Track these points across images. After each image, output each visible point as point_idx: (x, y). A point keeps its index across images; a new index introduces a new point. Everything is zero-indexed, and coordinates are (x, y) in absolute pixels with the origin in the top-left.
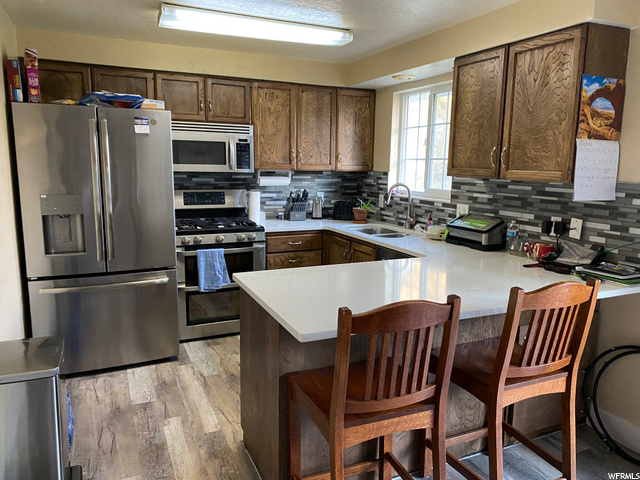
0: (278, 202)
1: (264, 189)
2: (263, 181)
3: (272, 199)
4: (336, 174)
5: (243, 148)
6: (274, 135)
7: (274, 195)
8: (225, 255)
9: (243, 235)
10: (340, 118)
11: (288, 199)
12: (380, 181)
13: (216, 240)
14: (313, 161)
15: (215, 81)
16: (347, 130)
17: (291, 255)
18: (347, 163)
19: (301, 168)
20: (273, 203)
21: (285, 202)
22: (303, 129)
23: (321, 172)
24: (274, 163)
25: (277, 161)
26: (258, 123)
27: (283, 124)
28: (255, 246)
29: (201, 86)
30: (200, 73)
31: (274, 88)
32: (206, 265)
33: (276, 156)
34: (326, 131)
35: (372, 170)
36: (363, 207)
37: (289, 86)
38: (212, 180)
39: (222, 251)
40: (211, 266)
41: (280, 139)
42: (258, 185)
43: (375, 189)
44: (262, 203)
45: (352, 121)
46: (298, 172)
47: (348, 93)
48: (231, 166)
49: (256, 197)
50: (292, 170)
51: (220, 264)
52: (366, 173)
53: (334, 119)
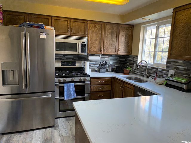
0: (95, 66)
1: (91, 61)
2: (91, 58)
3: (93, 64)
4: (117, 56)
5: (83, 46)
6: (95, 41)
7: (94, 63)
8: (75, 86)
9: (82, 78)
10: (120, 35)
11: (99, 65)
12: (134, 59)
13: (72, 80)
14: (109, 51)
15: (74, 20)
16: (122, 39)
17: (100, 86)
18: (122, 52)
19: (104, 53)
20: (94, 66)
21: (98, 66)
22: (106, 39)
23: (112, 55)
24: (95, 51)
25: (96, 50)
26: (89, 36)
27: (98, 37)
28: (86, 82)
29: (69, 22)
30: (69, 17)
31: (96, 24)
32: (67, 90)
33: (95, 49)
34: (115, 40)
35: (131, 55)
36: (128, 69)
37: (101, 23)
38: (72, 57)
39: (73, 84)
40: (69, 90)
41: (97, 43)
42: (88, 59)
43: (132, 62)
44: (90, 66)
45: (124, 36)
46: (103, 55)
47: (123, 26)
48: (79, 52)
49: (88, 63)
50: (101, 54)
51: (72, 89)
52: (129, 56)
53: (118, 35)
